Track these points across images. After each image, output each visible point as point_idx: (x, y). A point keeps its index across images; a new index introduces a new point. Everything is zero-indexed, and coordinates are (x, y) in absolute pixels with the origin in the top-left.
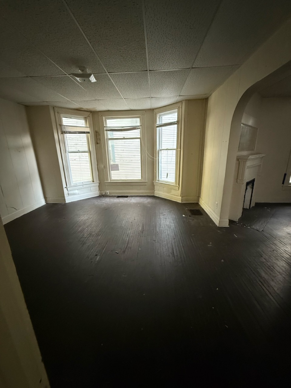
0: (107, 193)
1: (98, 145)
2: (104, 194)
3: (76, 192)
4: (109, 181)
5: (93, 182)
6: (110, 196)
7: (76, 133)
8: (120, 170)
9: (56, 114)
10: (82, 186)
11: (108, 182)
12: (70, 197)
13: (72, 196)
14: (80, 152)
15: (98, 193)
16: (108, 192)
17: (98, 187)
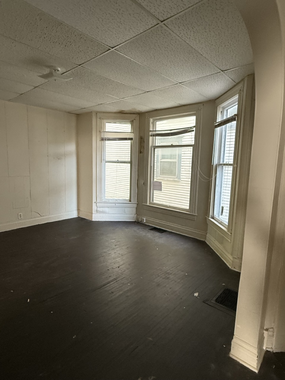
0: (143, 219)
1: (141, 154)
2: (140, 220)
3: (107, 210)
4: (148, 204)
5: (130, 201)
6: (146, 225)
7: (116, 140)
8: (162, 191)
9: (98, 119)
10: (115, 204)
11: (146, 204)
12: (98, 215)
13: (102, 215)
14: (118, 162)
15: (134, 217)
16: (145, 219)
17: (135, 209)
